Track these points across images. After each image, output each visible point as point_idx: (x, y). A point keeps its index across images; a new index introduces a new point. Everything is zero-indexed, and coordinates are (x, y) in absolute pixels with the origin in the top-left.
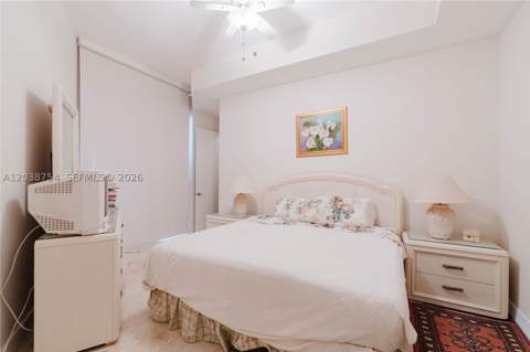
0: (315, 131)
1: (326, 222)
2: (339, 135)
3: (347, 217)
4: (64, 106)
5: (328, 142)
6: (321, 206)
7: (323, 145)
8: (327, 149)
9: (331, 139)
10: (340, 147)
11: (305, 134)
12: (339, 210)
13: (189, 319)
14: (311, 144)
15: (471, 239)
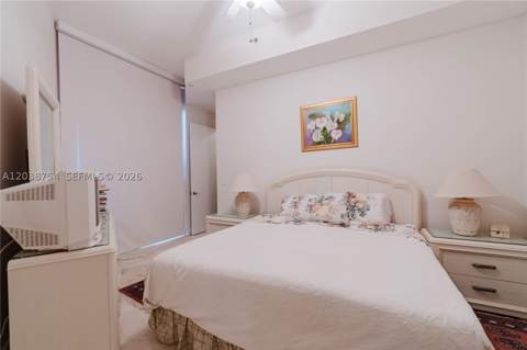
0: (321, 123)
1: (339, 220)
2: (348, 127)
3: (363, 214)
4: (41, 95)
5: (336, 135)
6: (333, 203)
7: (331, 138)
8: (335, 142)
9: (340, 131)
10: (349, 140)
11: (310, 126)
12: (353, 207)
13: (203, 343)
14: (317, 137)
15: (500, 235)
